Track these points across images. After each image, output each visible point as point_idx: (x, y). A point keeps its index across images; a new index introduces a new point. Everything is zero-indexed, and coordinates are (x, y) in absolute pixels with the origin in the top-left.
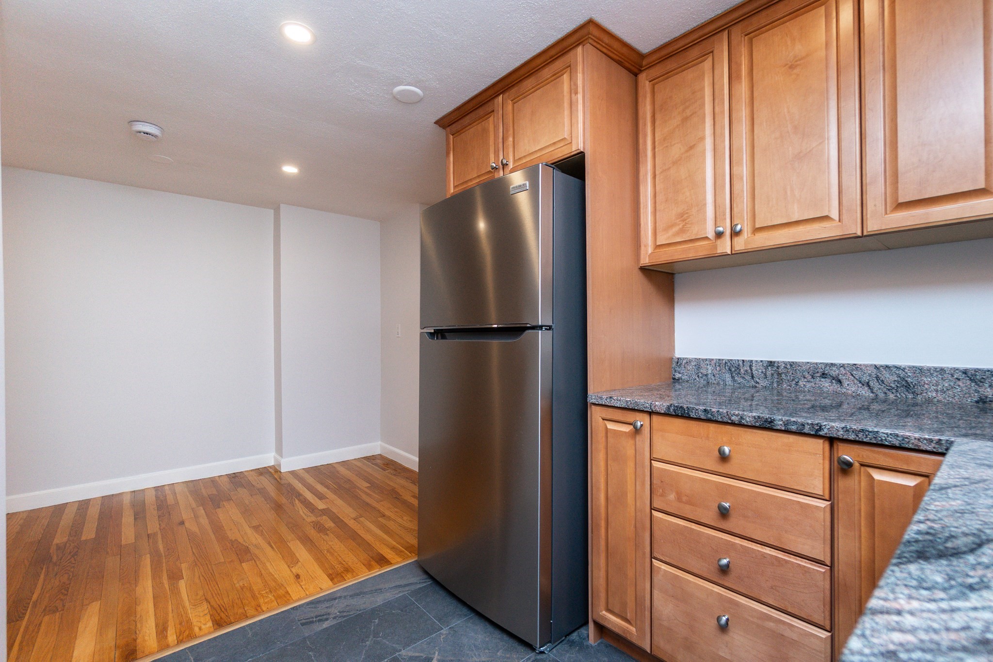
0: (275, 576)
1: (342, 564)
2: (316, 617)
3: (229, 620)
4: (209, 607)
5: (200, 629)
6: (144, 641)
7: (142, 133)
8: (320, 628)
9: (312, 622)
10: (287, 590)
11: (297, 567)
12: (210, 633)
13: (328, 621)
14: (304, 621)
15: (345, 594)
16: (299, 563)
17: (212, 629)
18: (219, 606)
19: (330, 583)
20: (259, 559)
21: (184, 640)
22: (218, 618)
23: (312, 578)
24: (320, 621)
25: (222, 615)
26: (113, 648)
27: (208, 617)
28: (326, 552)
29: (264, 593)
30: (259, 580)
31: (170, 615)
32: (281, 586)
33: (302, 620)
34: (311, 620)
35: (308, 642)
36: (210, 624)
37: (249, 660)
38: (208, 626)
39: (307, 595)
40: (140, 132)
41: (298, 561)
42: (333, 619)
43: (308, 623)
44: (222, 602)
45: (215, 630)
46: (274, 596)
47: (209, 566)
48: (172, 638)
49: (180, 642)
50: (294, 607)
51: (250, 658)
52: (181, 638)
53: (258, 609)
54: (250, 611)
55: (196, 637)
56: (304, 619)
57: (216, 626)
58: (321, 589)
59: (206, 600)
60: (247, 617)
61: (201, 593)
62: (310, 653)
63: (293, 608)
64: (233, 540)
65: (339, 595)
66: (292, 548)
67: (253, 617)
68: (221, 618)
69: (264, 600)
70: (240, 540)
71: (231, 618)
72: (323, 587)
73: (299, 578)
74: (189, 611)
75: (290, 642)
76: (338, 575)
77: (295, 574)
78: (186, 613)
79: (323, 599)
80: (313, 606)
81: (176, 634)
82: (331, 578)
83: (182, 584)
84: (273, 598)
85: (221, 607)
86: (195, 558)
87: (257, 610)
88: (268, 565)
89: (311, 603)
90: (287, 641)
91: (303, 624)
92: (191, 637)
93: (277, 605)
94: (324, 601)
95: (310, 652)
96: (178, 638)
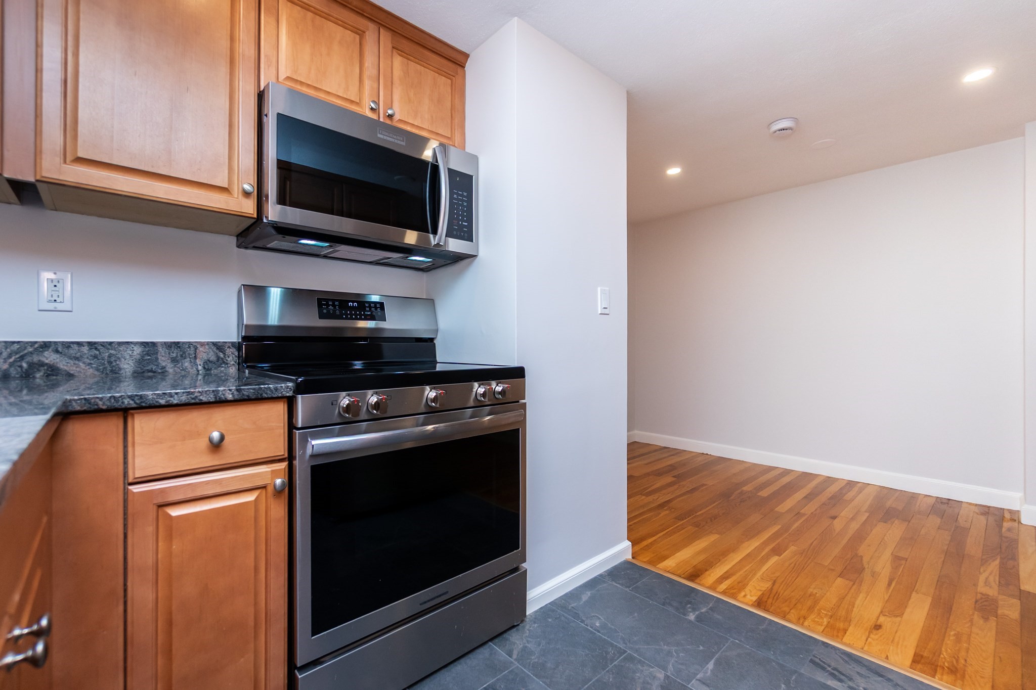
0: (855, 609)
1: (957, 661)
2: (835, 669)
3: (770, 607)
4: (769, 588)
5: (745, 596)
6: (709, 575)
7: (778, 132)
8: (822, 680)
9: (823, 669)
10: (848, 628)
11: (889, 619)
12: (747, 604)
13: (840, 683)
14: (817, 660)
15: (900, 683)
16: (899, 619)
17: (751, 603)
18: (777, 593)
19: (908, 662)
20: (861, 585)
21: (727, 594)
22: (765, 599)
23: (893, 640)
24: (832, 675)
25: (770, 601)
26: (692, 566)
27: (760, 593)
28: (952, 633)
29: (823, 613)
30: (834, 601)
31: (741, 572)
32: (848, 620)
33: (817, 657)
34: (826, 666)
35: (794, 677)
36: (754, 599)
37: (737, 641)
38: (751, 598)
39: (863, 649)
40: (775, 132)
41: (901, 615)
42: (848, 687)
43: (819, 666)
44: (782, 592)
45: (752, 605)
46: (829, 622)
47: (810, 560)
48: (723, 587)
49: (724, 593)
50: (827, 643)
51: (738, 640)
52: (727, 591)
53: (801, 620)
54: (793, 615)
55: (735, 599)
56: (820, 659)
57: (756, 603)
58: (887, 658)
59: (775, 582)
60: (784, 618)
61: (777, 574)
62: (783, 686)
63: (824, 643)
64: (860, 554)
65: (890, 677)
66: (912, 600)
67: (789, 621)
68: (766, 601)
69: (815, 618)
70: (865, 560)
71: (772, 608)
72: (891, 658)
73: (878, 629)
74: (754, 580)
75: (781, 662)
76: (932, 664)
77: (878, 623)
78: (750, 580)
79: (866, 664)
80: (846, 658)
81: (729, 586)
82: (917, 660)
83: (775, 559)
84: (825, 623)
85: (777, 594)
86: (807, 549)
87: (799, 619)
88: (861, 596)
89: (849, 655)
90: (779, 658)
91: (812, 661)
92: (733, 596)
93: (821, 630)
94: (865, 666)
95: (784, 684)
96: (726, 589)
